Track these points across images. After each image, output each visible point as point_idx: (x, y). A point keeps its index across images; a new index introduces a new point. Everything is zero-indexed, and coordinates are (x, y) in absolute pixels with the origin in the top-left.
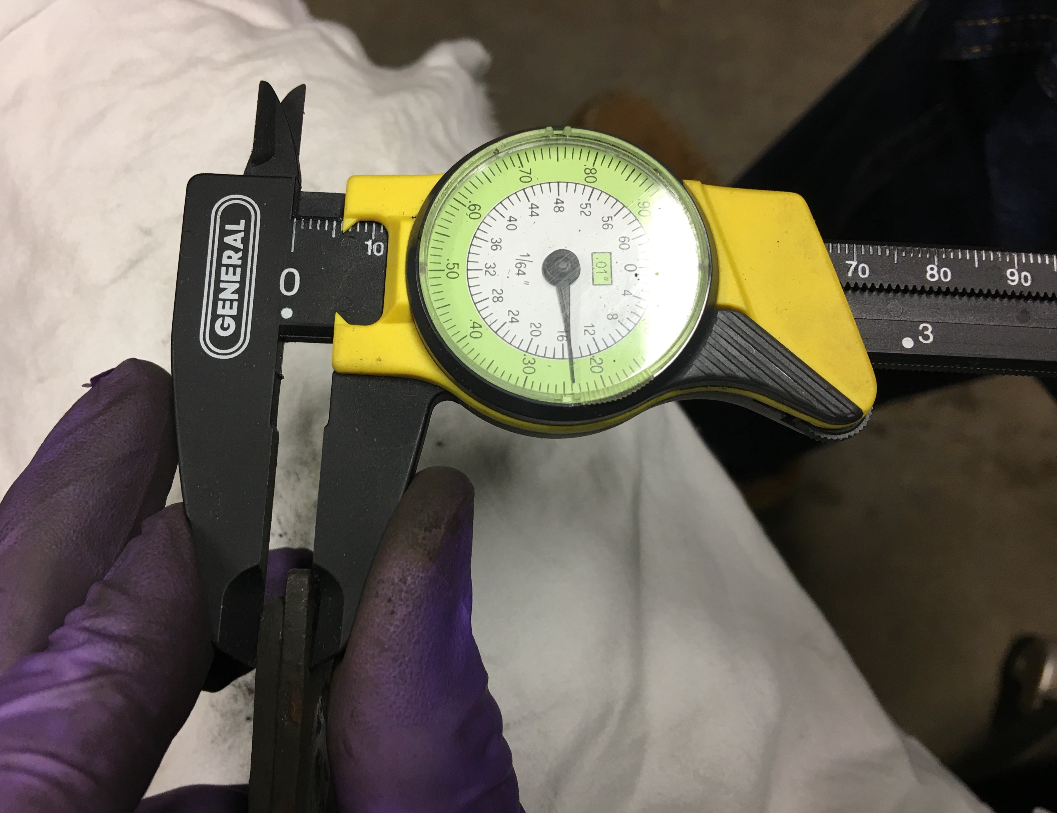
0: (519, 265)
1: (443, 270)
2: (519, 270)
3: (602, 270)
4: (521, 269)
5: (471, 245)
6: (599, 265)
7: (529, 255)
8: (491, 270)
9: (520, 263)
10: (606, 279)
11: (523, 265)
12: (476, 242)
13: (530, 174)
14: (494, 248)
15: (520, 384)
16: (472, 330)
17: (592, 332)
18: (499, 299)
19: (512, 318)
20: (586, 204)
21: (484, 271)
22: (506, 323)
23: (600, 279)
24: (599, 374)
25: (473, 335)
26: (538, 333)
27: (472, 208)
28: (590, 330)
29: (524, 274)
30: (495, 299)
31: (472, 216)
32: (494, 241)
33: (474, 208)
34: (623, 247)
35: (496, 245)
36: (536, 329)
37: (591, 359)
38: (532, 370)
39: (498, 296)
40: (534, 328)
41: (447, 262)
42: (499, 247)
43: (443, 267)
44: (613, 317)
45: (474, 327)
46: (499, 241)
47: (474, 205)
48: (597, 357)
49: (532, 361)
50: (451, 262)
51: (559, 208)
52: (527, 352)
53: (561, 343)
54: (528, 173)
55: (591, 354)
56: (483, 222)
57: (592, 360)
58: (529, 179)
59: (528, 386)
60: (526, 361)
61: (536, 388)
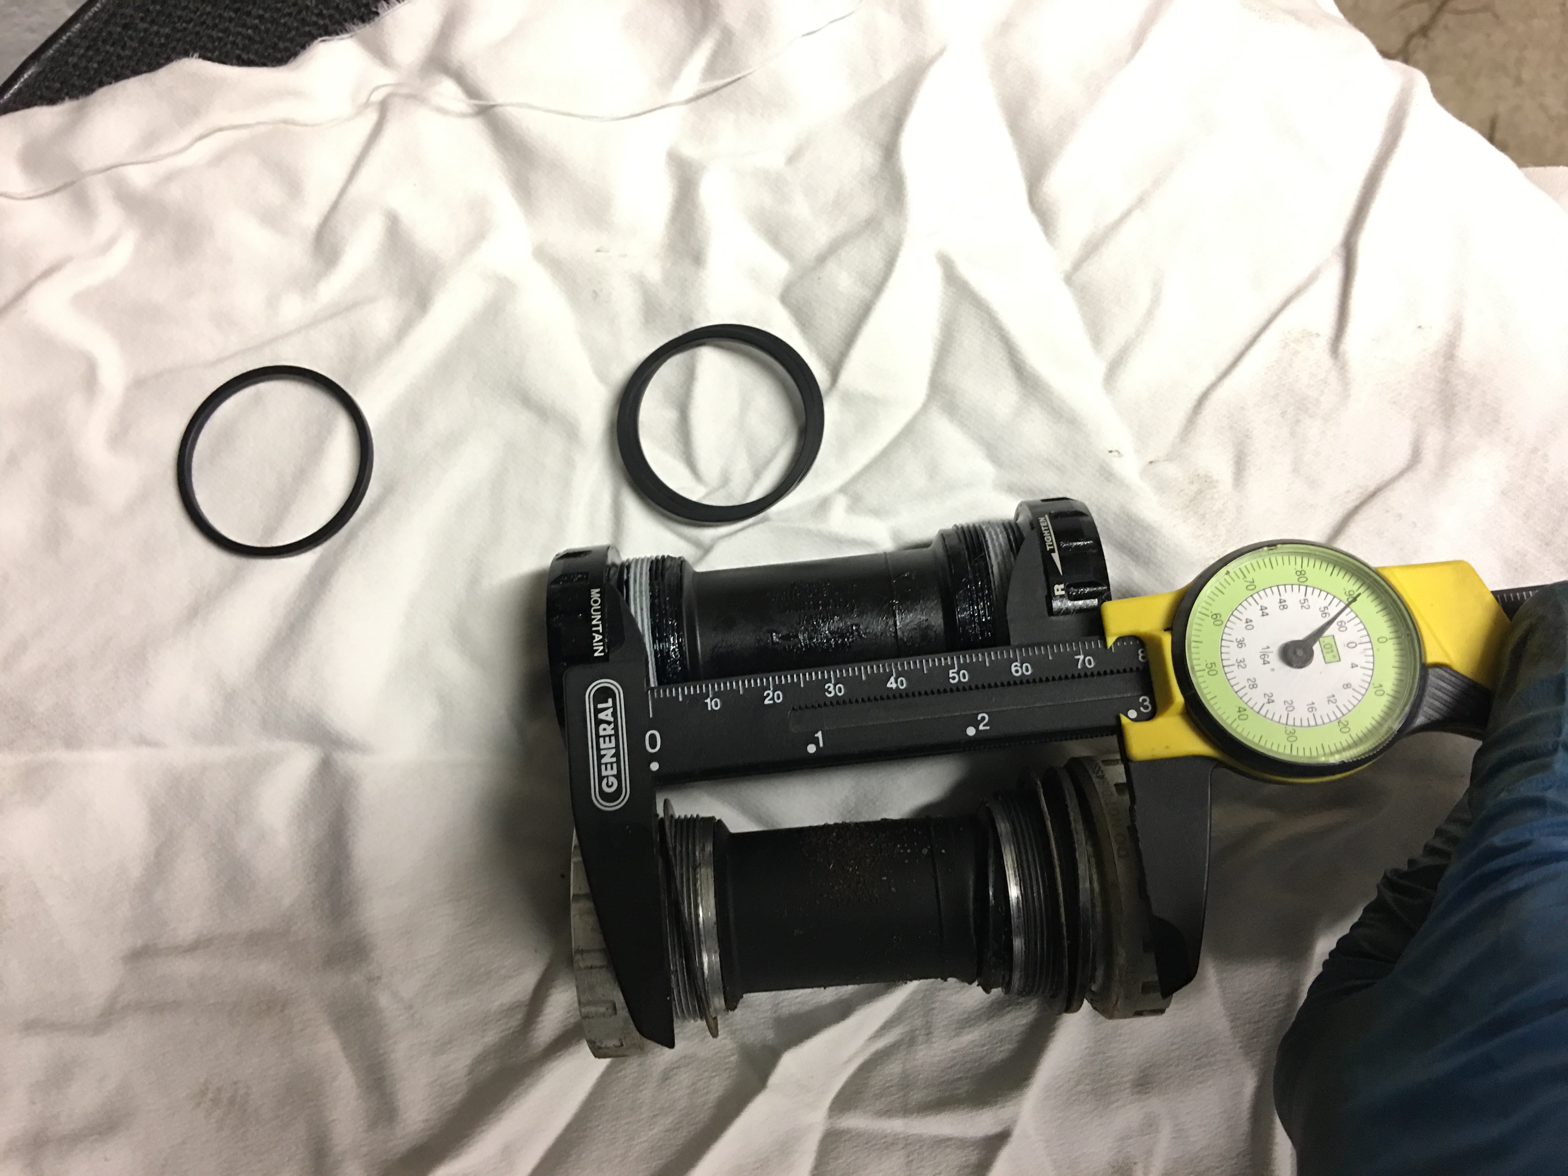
0: (1263, 657)
1: (1204, 670)
2: (1264, 661)
3: (1330, 650)
4: (1266, 659)
5: (1221, 646)
6: (1327, 646)
7: (1268, 648)
8: (1242, 664)
9: (1264, 655)
10: (1334, 656)
11: (1266, 656)
12: (1224, 643)
13: (1253, 582)
14: (1240, 646)
15: (1288, 751)
16: (1238, 714)
17: (1334, 701)
18: (1254, 686)
19: (1268, 699)
20: (1304, 600)
21: (1236, 666)
22: (1264, 705)
23: (1329, 657)
24: (1348, 734)
25: (1241, 717)
26: (1291, 708)
27: (1214, 617)
28: (1332, 699)
29: (1269, 663)
30: (1251, 686)
31: (1216, 623)
32: (1238, 640)
33: (1216, 616)
34: (1342, 629)
35: (1241, 644)
36: (1290, 706)
37: (1338, 723)
38: (1294, 739)
39: (1253, 684)
40: (1287, 705)
41: (1206, 663)
42: (1244, 645)
43: (1203, 667)
44: (1347, 686)
45: (1240, 711)
46: (1242, 640)
47: (1216, 614)
48: (1343, 720)
49: (1293, 731)
50: (1209, 662)
51: (1284, 606)
52: (1287, 724)
53: (1312, 714)
54: (1251, 582)
55: (1337, 719)
56: (1226, 626)
57: (1340, 724)
58: (1253, 587)
59: (1294, 753)
60: (1288, 732)
61: (1301, 753)
